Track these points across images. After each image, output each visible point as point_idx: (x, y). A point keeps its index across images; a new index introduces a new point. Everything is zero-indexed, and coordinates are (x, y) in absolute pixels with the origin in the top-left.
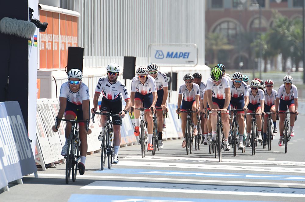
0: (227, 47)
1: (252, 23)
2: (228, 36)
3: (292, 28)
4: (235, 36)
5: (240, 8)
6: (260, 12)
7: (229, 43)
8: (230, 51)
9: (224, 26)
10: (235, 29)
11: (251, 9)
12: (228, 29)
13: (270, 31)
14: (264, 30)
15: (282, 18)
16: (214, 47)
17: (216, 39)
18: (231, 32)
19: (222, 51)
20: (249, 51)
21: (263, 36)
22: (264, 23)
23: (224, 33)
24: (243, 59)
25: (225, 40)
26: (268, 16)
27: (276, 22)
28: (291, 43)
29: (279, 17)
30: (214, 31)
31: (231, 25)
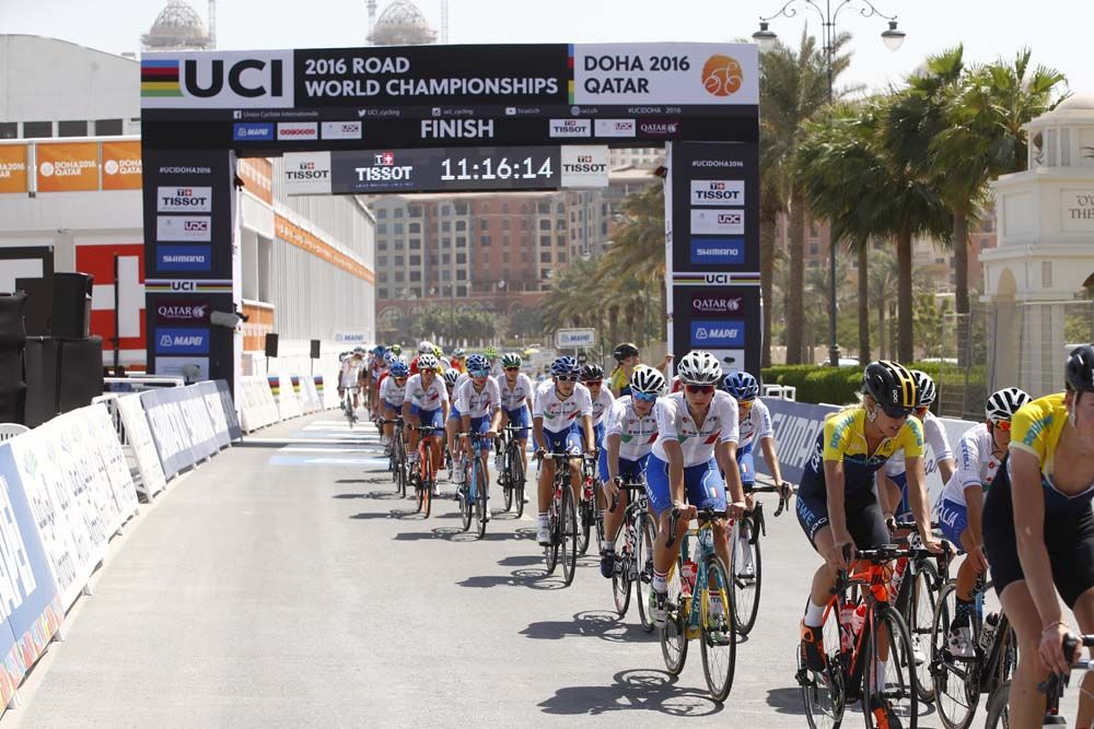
0: (391, 330)
1: (412, 309)
2: (392, 321)
3: (443, 314)
4: (397, 320)
5: (402, 298)
6: (418, 302)
7: (394, 326)
8: (394, 332)
9: (389, 313)
10: (398, 315)
11: (410, 299)
12: (393, 315)
13: (425, 317)
14: (422, 315)
15: (435, 305)
16: (381, 330)
17: (382, 323)
18: (396, 318)
19: (388, 333)
20: (409, 332)
21: (420, 319)
22: (421, 310)
23: (389, 318)
24: (404, 339)
25: (390, 324)
26: (424, 304)
27: (430, 309)
28: (443, 326)
29: (432, 305)
30: (381, 316)
31: (395, 312)
